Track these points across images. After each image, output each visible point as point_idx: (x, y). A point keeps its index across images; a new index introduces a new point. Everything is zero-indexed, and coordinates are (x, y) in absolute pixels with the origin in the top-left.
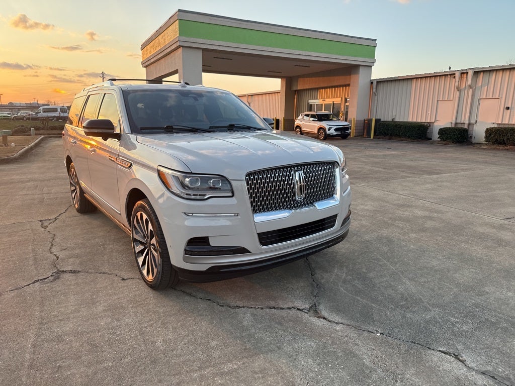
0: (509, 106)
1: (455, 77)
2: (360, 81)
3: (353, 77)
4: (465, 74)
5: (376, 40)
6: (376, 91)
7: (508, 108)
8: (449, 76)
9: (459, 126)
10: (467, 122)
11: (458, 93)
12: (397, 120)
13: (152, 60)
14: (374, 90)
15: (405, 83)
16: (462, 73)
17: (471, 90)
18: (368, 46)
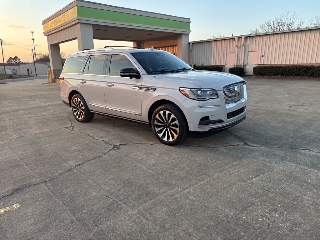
0: (264, 55)
1: (235, 40)
2: (183, 43)
3: (179, 41)
4: (240, 38)
5: (190, 19)
6: (192, 49)
7: (263, 56)
8: (232, 39)
9: (238, 66)
10: (242, 64)
11: (237, 49)
12: (204, 65)
13: (54, 31)
14: (191, 48)
15: (208, 43)
16: (238, 38)
17: (244, 47)
18: (186, 23)
